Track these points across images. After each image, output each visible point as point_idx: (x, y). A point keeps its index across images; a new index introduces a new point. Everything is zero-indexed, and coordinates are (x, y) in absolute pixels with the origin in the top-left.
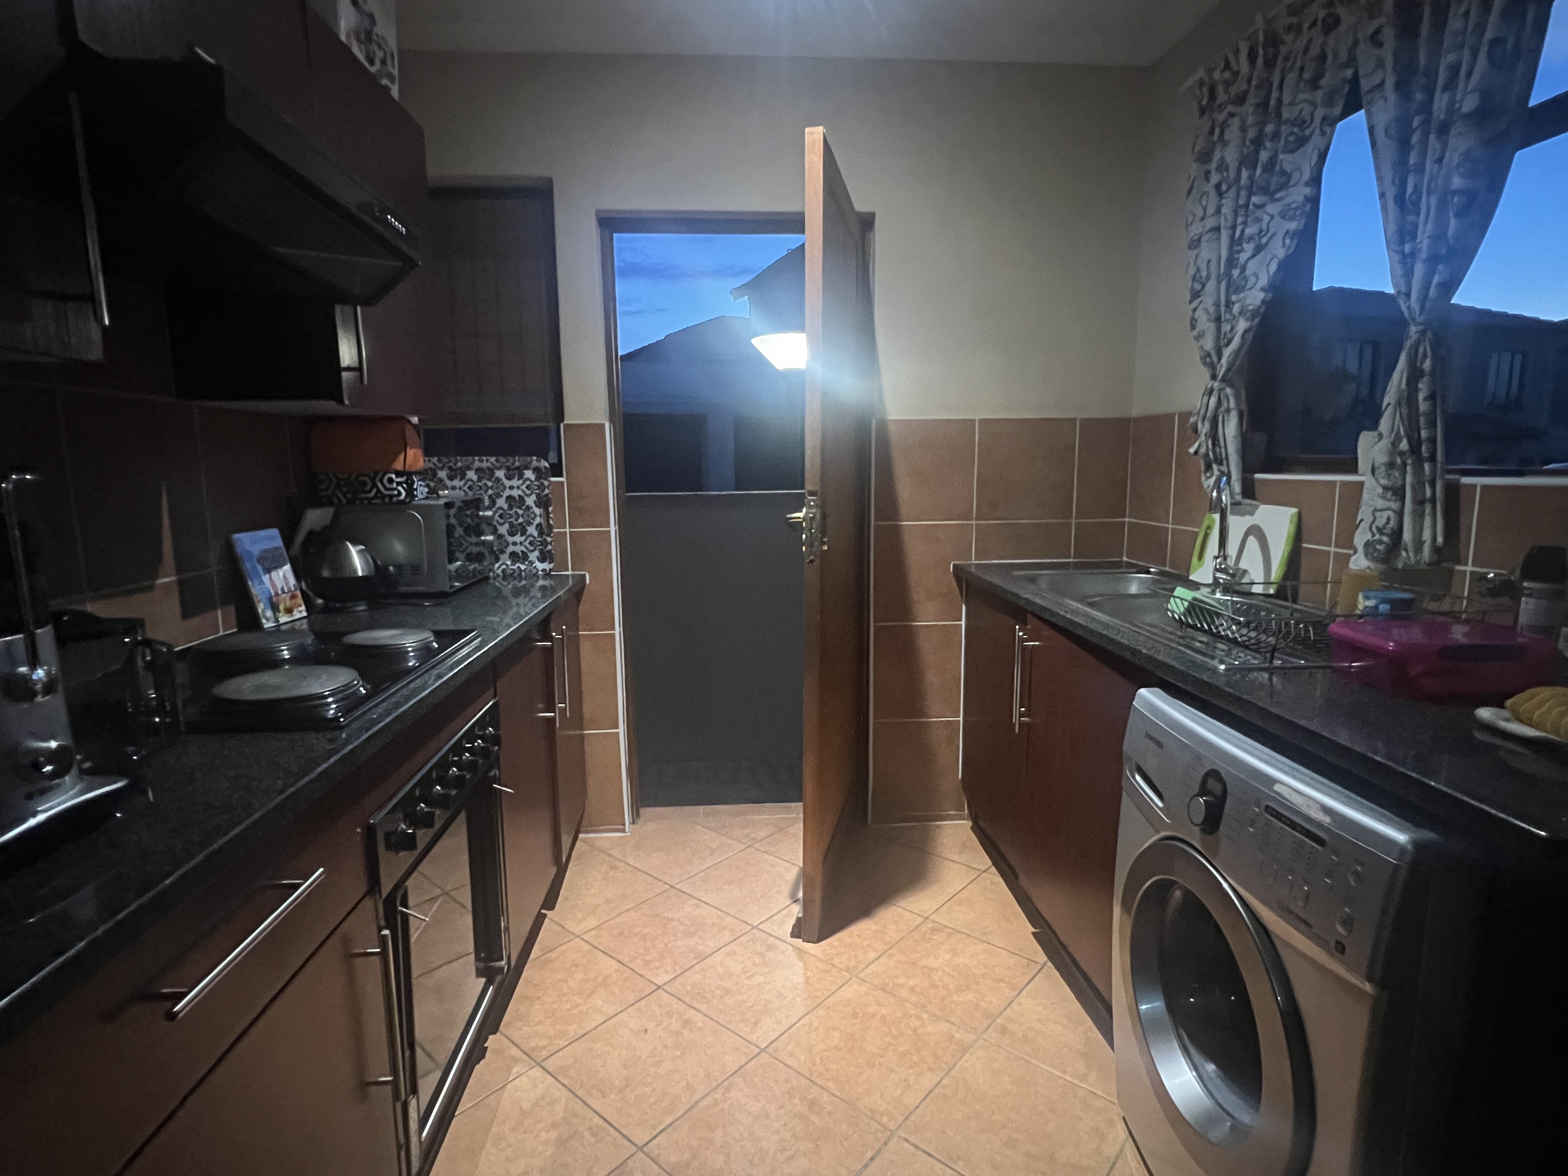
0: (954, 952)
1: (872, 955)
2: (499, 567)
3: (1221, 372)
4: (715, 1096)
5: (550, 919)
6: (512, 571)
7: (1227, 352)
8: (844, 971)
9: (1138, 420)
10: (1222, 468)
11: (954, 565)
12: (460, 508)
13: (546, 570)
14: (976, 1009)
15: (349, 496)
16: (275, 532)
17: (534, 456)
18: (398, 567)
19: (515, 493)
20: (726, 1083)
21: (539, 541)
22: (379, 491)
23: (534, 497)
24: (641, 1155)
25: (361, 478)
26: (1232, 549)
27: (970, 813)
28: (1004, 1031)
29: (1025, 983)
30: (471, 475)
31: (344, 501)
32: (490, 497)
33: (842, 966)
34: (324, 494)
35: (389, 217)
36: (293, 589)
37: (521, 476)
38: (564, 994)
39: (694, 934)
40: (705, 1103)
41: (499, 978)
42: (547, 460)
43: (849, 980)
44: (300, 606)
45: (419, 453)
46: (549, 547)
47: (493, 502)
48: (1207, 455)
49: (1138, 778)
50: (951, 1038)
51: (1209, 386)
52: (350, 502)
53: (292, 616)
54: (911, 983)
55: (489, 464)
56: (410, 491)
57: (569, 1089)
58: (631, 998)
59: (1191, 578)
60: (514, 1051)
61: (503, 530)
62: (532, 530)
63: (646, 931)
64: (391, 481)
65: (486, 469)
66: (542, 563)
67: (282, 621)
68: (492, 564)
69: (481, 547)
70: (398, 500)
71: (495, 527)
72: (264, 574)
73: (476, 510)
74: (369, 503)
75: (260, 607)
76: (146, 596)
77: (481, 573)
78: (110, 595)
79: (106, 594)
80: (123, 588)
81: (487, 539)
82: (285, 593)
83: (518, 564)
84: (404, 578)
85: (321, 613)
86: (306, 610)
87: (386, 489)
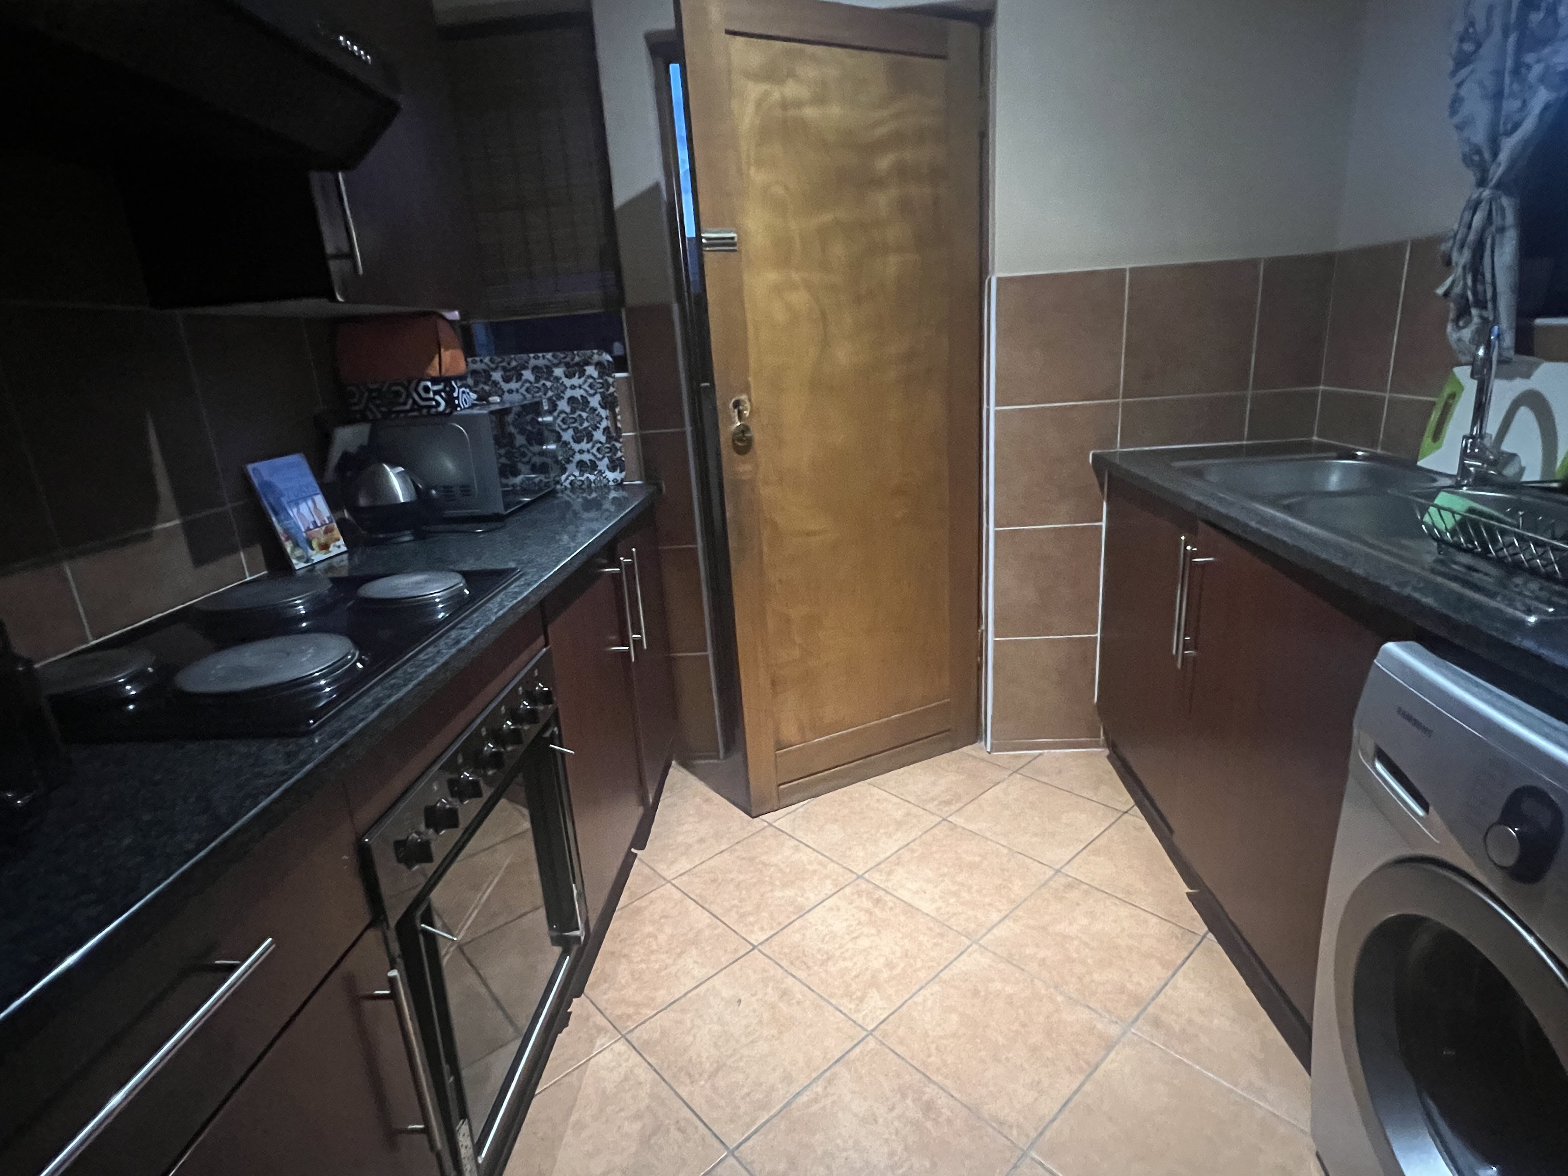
0: (1091, 914)
1: (995, 917)
2: (567, 479)
3: (1497, 172)
4: (815, 1090)
5: (640, 859)
6: (581, 483)
7: (1509, 145)
8: (964, 936)
9: (1346, 255)
10: (1485, 314)
11: (1093, 455)
12: (519, 414)
13: (617, 481)
14: (1122, 993)
15: (384, 409)
16: (297, 459)
17: (595, 349)
18: (447, 490)
19: (578, 393)
20: (828, 1074)
21: (607, 447)
22: (415, 402)
23: (598, 397)
24: (731, 1161)
25: (394, 388)
26: (1492, 427)
27: (1107, 740)
28: (1157, 1023)
29: (1180, 961)
30: (528, 375)
31: (379, 416)
32: (550, 399)
33: (960, 929)
34: (357, 408)
35: (341, 38)
36: (327, 522)
37: (582, 373)
38: (652, 952)
39: (793, 883)
40: (804, 1098)
41: (575, 948)
42: (610, 352)
43: (968, 947)
44: (338, 540)
45: (459, 354)
46: (619, 454)
47: (554, 407)
48: (1464, 296)
49: (1379, 766)
50: (1092, 1030)
51: (1475, 196)
52: (386, 415)
53: (330, 552)
54: (1041, 954)
55: (546, 362)
56: (451, 401)
57: (655, 1070)
58: (725, 961)
59: (1419, 463)
60: (599, 1019)
61: (567, 436)
62: (599, 435)
63: (741, 877)
64: (427, 389)
65: (544, 367)
66: (613, 472)
67: (316, 559)
68: (560, 476)
69: (545, 457)
70: (436, 412)
71: (558, 433)
73: (536, 416)
74: (406, 416)
76: (142, 545)
77: (547, 486)
78: (94, 550)
79: (87, 549)
80: (110, 540)
81: (551, 447)
82: (318, 526)
83: (586, 475)
84: (454, 500)
85: (363, 546)
86: (346, 545)
87: (423, 400)
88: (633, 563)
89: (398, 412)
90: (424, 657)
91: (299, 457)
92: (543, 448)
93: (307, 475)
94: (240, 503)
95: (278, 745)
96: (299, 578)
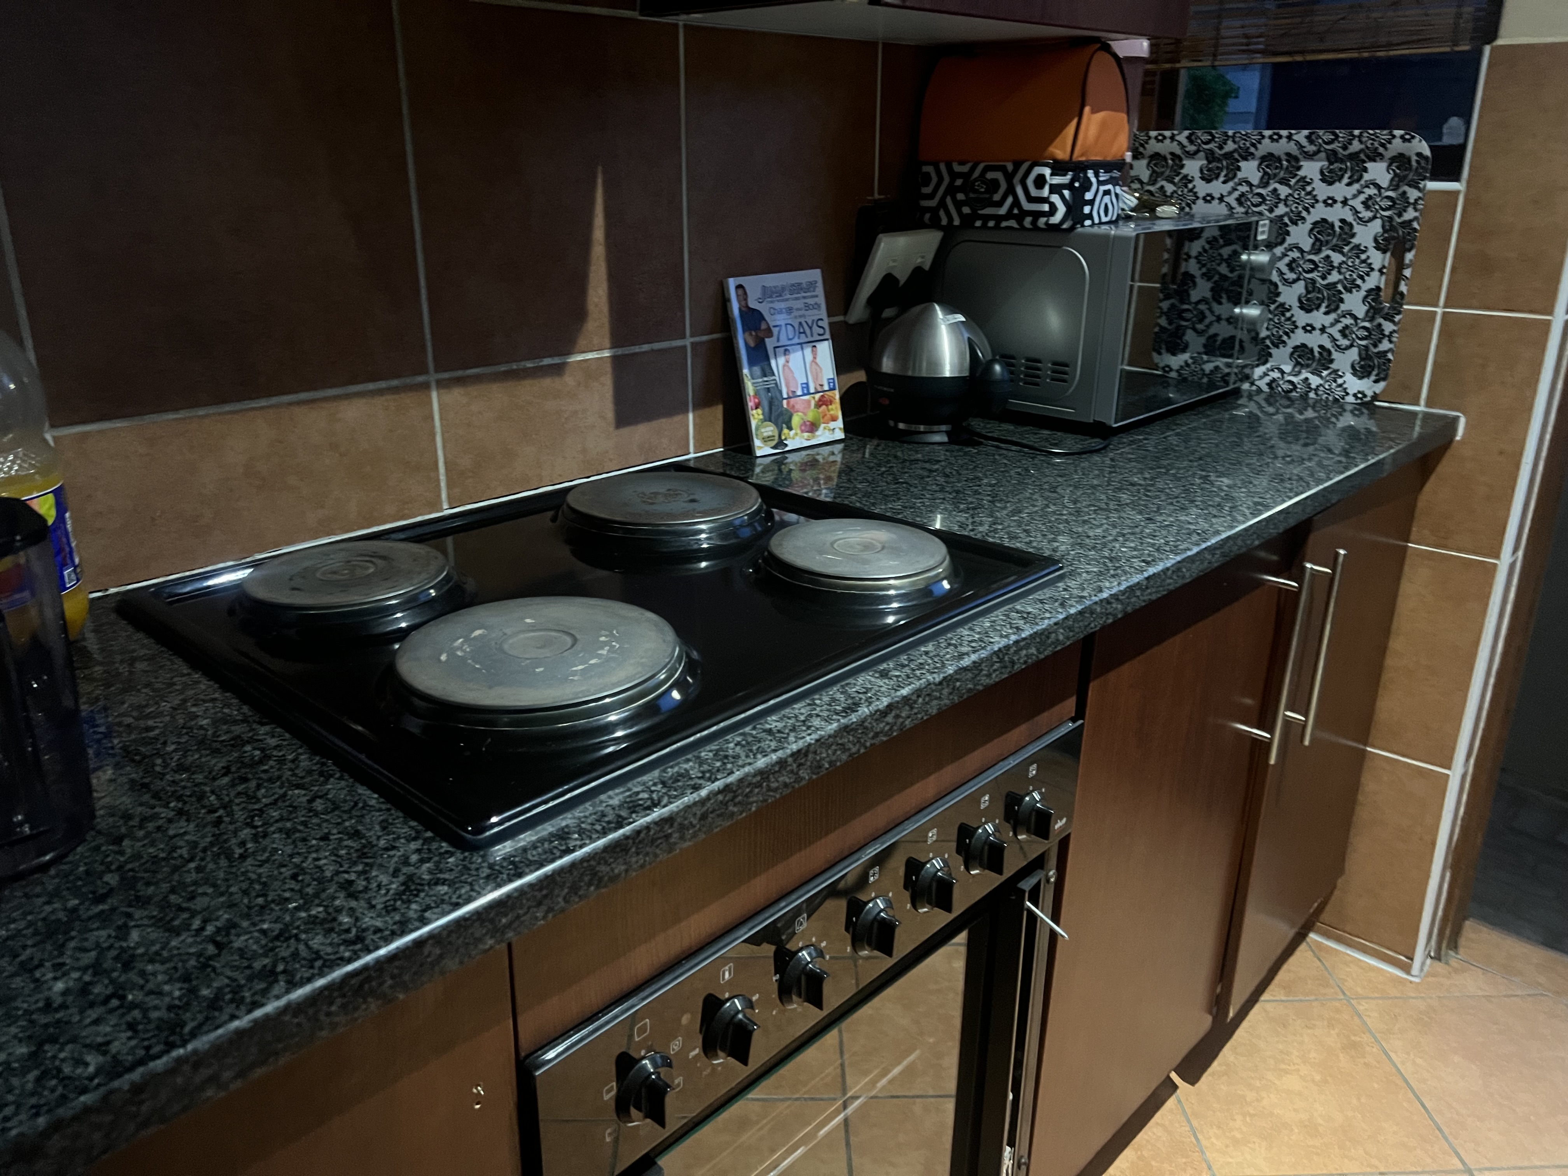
5: (1179, 1101)
6: (1290, 387)
13: (1365, 396)
15: (966, 210)
17: (1399, 129)
19: (1334, 215)
21: (1364, 328)
22: (1016, 203)
23: (1376, 226)
25: (990, 175)
30: (1250, 170)
31: (958, 220)
32: (1277, 221)
34: (926, 203)
37: (1357, 175)
42: (1430, 137)
44: (834, 419)
45: (1123, 121)
46: (1385, 345)
47: (1280, 232)
52: (967, 222)
53: (817, 437)
55: (1292, 148)
56: (1075, 211)
61: (1290, 295)
62: (1355, 303)
64: (1040, 181)
65: (1284, 157)
66: (1361, 378)
67: (791, 445)
68: (1253, 367)
69: (1236, 328)
70: (1047, 224)
71: (1272, 288)
72: (776, 357)
73: (1239, 250)
74: (997, 227)
75: (756, 417)
76: (547, 382)
77: (1225, 381)
78: (478, 379)
79: (468, 377)
80: (503, 368)
81: (1252, 311)
82: (809, 394)
83: (1305, 374)
84: (1037, 384)
85: (872, 437)
86: (846, 429)
87: (1031, 199)
88: (1332, 578)
89: (986, 218)
90: (774, 724)
91: (815, 275)
92: (1237, 310)
93: (817, 306)
94: (705, 338)
95: (418, 851)
96: (758, 470)
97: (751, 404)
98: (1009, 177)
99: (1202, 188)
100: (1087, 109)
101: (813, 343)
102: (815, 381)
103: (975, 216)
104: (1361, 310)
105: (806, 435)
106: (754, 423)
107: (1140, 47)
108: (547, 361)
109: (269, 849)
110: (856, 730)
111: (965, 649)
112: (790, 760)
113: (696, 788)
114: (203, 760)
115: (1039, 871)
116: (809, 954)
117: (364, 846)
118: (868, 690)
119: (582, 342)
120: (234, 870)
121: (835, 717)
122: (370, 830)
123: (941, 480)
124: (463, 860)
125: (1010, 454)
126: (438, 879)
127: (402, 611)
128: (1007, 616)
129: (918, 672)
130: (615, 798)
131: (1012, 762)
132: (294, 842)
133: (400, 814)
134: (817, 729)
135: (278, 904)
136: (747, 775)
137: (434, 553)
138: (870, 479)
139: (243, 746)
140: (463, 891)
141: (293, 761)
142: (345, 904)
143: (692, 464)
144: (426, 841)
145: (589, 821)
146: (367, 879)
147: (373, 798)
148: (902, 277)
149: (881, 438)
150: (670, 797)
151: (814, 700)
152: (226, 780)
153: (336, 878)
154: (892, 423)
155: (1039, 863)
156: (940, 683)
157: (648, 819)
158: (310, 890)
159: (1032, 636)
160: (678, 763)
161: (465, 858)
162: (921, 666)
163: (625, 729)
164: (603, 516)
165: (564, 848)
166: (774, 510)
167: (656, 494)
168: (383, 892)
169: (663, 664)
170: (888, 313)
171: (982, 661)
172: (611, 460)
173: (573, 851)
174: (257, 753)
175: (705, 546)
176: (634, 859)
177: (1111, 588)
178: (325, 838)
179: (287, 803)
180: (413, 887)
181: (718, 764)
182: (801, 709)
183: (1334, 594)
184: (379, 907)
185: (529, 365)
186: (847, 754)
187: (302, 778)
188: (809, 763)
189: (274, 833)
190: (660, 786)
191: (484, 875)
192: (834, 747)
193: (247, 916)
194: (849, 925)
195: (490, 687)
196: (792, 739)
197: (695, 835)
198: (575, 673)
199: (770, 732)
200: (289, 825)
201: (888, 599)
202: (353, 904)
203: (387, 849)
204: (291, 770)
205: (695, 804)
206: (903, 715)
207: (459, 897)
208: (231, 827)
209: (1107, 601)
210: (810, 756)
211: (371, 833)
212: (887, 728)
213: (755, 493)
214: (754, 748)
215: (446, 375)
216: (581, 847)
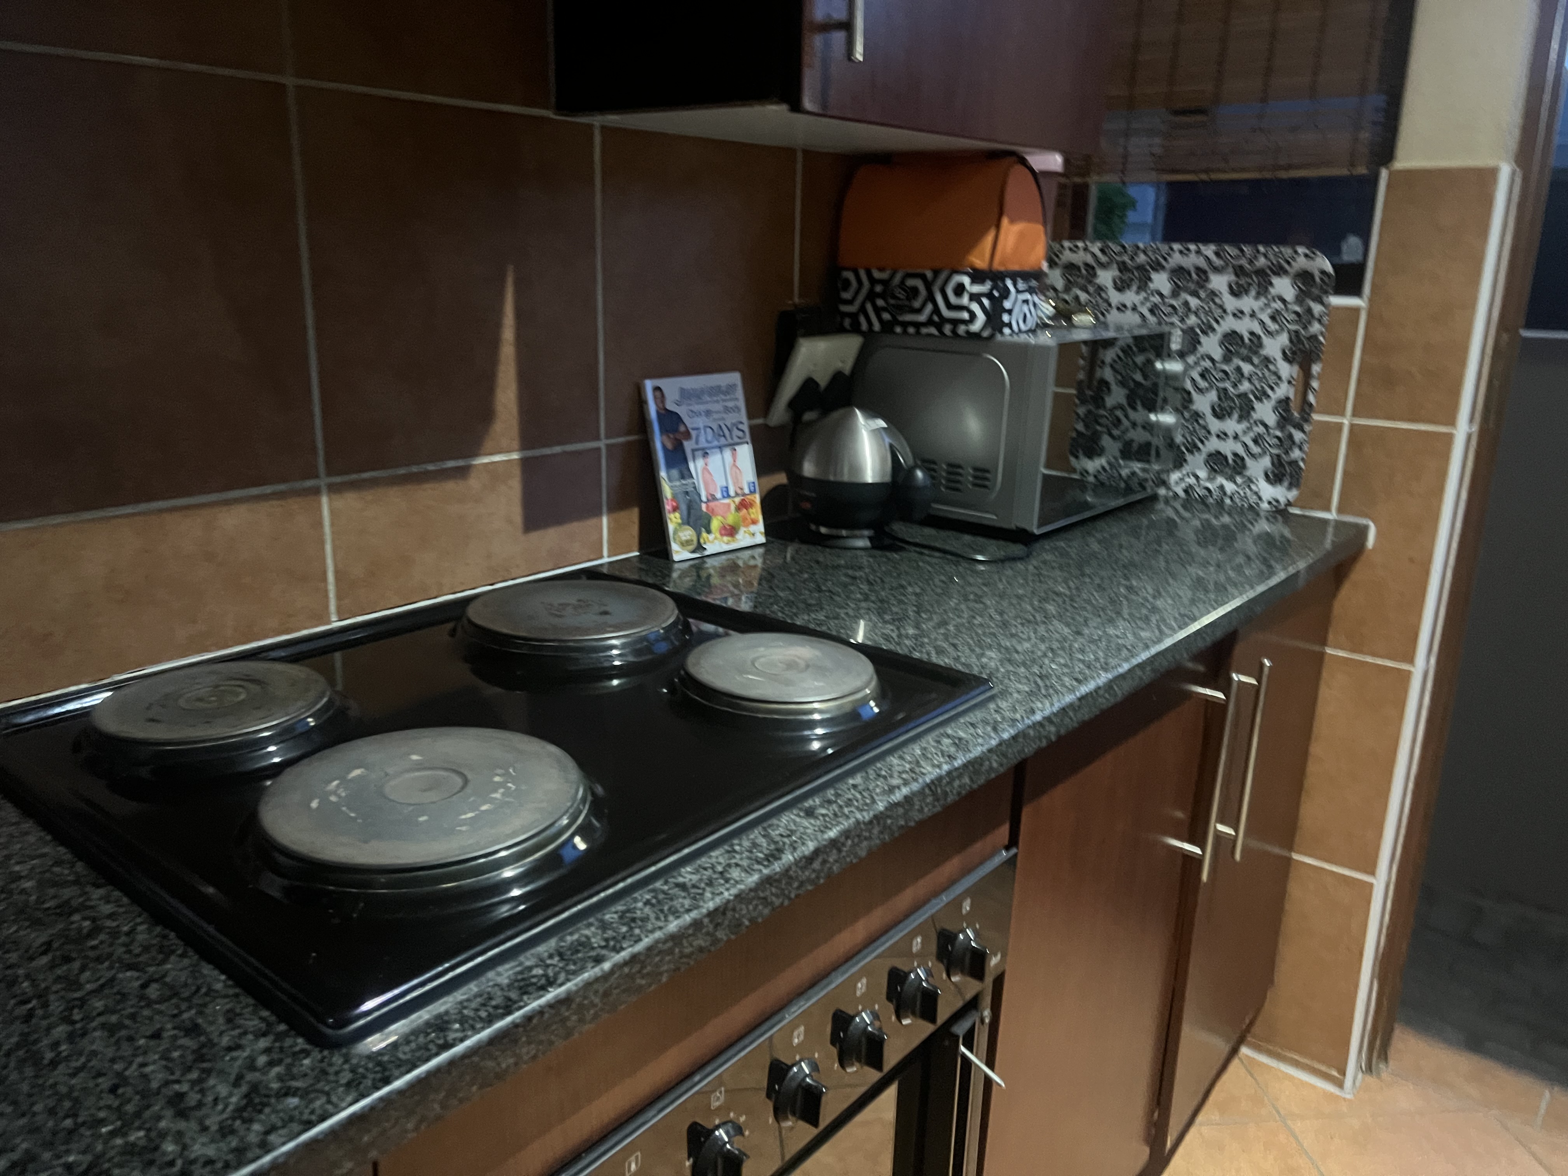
6: (1206, 493)
12: (1127, 350)
13: (1277, 501)
15: (886, 316)
16: (730, 381)
17: (1302, 246)
19: (1244, 327)
21: (1276, 437)
22: (936, 310)
23: (1283, 339)
30: (1161, 281)
31: (877, 326)
32: (1188, 331)
34: (846, 308)
37: (1265, 290)
44: (754, 522)
45: (1037, 232)
46: (1295, 454)
47: (1192, 341)
52: (888, 327)
53: (735, 540)
56: (996, 316)
61: (1203, 403)
62: (1265, 412)
64: (960, 290)
65: (1193, 271)
66: (1274, 485)
67: (710, 549)
68: (1168, 472)
69: (1152, 435)
70: (968, 332)
71: (1186, 396)
72: (694, 459)
73: (1152, 357)
74: (918, 333)
75: (673, 521)
76: (450, 486)
77: (1142, 486)
78: (374, 483)
79: (364, 481)
80: (402, 471)
81: (1167, 418)
82: (729, 496)
83: (1221, 480)
84: (957, 490)
85: (792, 540)
86: (768, 532)
87: (949, 306)
88: (1257, 689)
89: (905, 325)
90: (689, 876)
91: (734, 378)
92: (1153, 417)
93: (737, 409)
94: (621, 440)
95: (267, 1051)
96: (675, 575)
97: (668, 507)
98: (929, 286)
99: (1115, 297)
100: (1005, 221)
101: (732, 446)
102: (734, 484)
103: (895, 322)
104: (1271, 419)
105: (726, 539)
106: (671, 527)
107: (1054, 161)
108: (451, 464)
109: (86, 1052)
110: (779, 881)
111: (895, 782)
112: (706, 921)
113: (598, 960)
114: (22, 933)
115: (974, 1012)
116: (727, 1133)
117: (203, 1046)
118: (793, 832)
119: (488, 444)
120: (40, 1081)
121: (756, 867)
122: (212, 1023)
123: (865, 587)
124: (322, 1061)
125: (934, 560)
126: (289, 1088)
127: (275, 744)
128: (939, 742)
129: (846, 810)
130: (504, 974)
131: (945, 898)
132: (117, 1042)
133: (251, 1001)
134: (737, 882)
135: (90, 1128)
136: (657, 942)
137: (315, 675)
138: (791, 586)
139: (70, 914)
140: (318, 1103)
141: (128, 934)
142: (172, 1125)
143: (605, 570)
144: (279, 1037)
145: (474, 1005)
146: (202, 1091)
147: (219, 981)
148: (823, 380)
149: (803, 541)
150: (568, 972)
151: (732, 845)
152: (44, 960)
153: (164, 1090)
154: (813, 527)
155: (973, 1004)
156: (871, 822)
157: (542, 1001)
158: (130, 1108)
159: (965, 766)
160: (578, 930)
161: (324, 1058)
162: (849, 802)
163: (520, 887)
164: (505, 631)
165: (441, 1042)
166: (691, 620)
167: (564, 605)
168: (220, 1107)
169: (565, 808)
170: (808, 416)
171: (914, 794)
172: (517, 566)
173: (452, 1046)
174: (87, 923)
175: (617, 663)
176: (524, 1050)
177: (1044, 709)
178: (157, 1036)
179: (115, 990)
180: (257, 1100)
181: (624, 929)
182: (718, 856)
183: (1261, 704)
184: (214, 1128)
185: (431, 467)
186: (770, 908)
187: (138, 955)
188: (726, 922)
189: (95, 1029)
190: (557, 959)
191: (343, 1081)
192: (755, 902)
193: (49, 1145)
194: (770, 1092)
195: (366, 842)
196: (708, 895)
197: (596, 1016)
198: (464, 822)
199: (683, 887)
200: (114, 1019)
201: (812, 724)
202: (182, 1125)
203: (230, 1049)
204: (125, 945)
205: (597, 980)
206: (831, 860)
207: (312, 1112)
208: (44, 1023)
209: (1040, 724)
210: (729, 914)
211: (212, 1028)
212: (813, 876)
213: (671, 603)
214: (666, 908)
215: (338, 479)
216: (462, 1040)
